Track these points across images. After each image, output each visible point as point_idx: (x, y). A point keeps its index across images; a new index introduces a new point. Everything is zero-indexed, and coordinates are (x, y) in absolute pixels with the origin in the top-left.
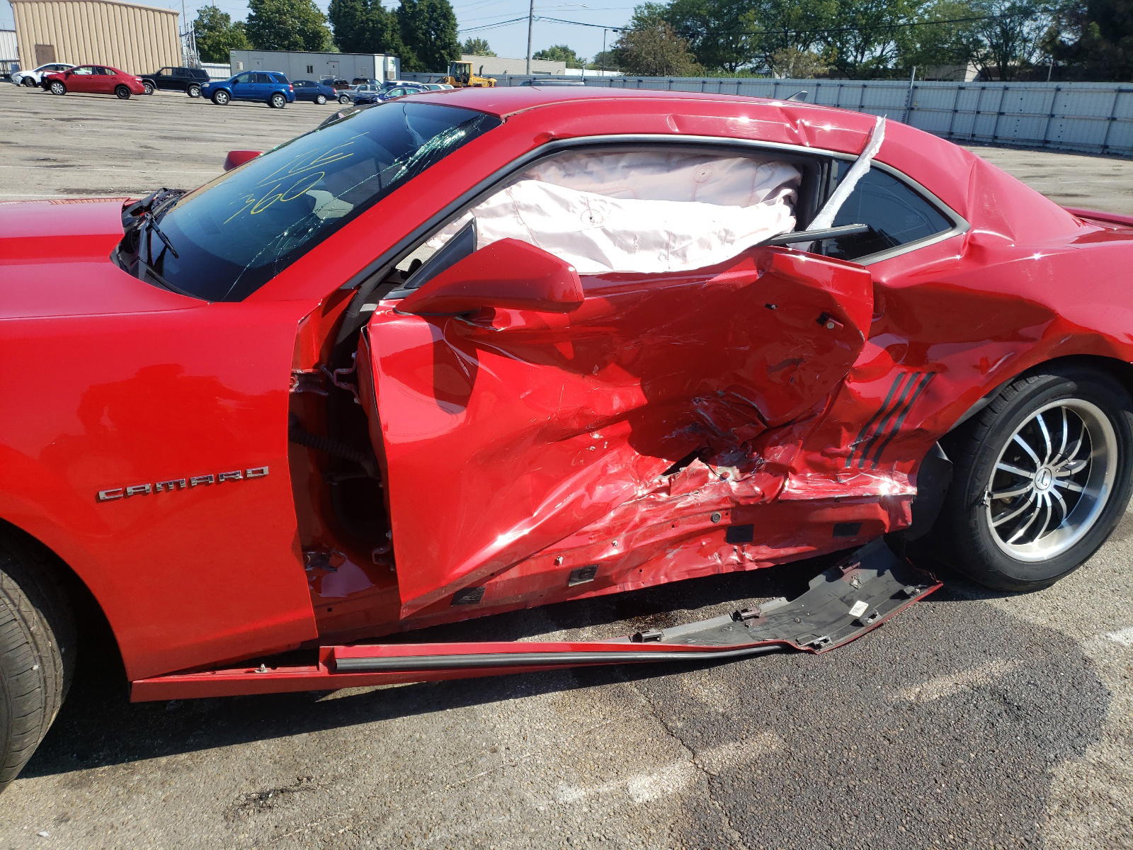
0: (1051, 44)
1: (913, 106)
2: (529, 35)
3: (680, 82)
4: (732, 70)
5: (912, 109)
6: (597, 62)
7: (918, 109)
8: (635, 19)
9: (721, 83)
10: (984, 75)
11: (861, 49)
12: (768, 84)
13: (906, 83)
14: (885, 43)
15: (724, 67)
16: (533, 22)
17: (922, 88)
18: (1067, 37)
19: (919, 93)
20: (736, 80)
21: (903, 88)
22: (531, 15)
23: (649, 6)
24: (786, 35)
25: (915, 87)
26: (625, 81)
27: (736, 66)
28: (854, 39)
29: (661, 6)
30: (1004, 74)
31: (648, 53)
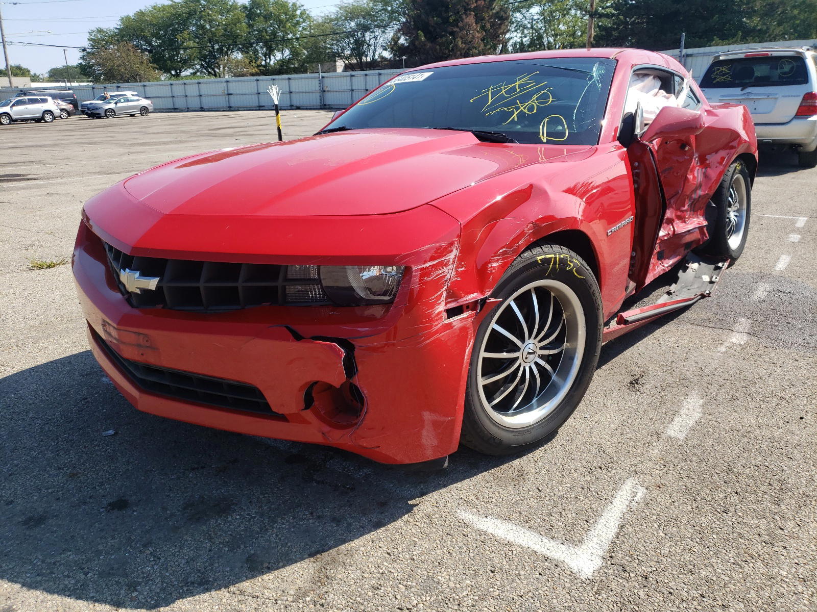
0: (394, 46)
1: (324, 89)
2: (6, 57)
3: (152, 85)
4: (177, 76)
5: (324, 91)
6: (51, 76)
7: (328, 91)
8: (91, 41)
9: (185, 84)
10: (348, 68)
11: (267, 55)
12: (221, 82)
13: (316, 75)
14: (282, 51)
15: (171, 73)
16: (7, 46)
17: (327, 77)
18: (402, 41)
19: (326, 80)
20: (196, 81)
21: (315, 78)
22: (3, 40)
23: (100, 31)
24: (213, 48)
25: (323, 77)
26: (93, 88)
27: (180, 72)
28: (261, 50)
29: (110, 31)
30: (362, 66)
31: (120, 66)
